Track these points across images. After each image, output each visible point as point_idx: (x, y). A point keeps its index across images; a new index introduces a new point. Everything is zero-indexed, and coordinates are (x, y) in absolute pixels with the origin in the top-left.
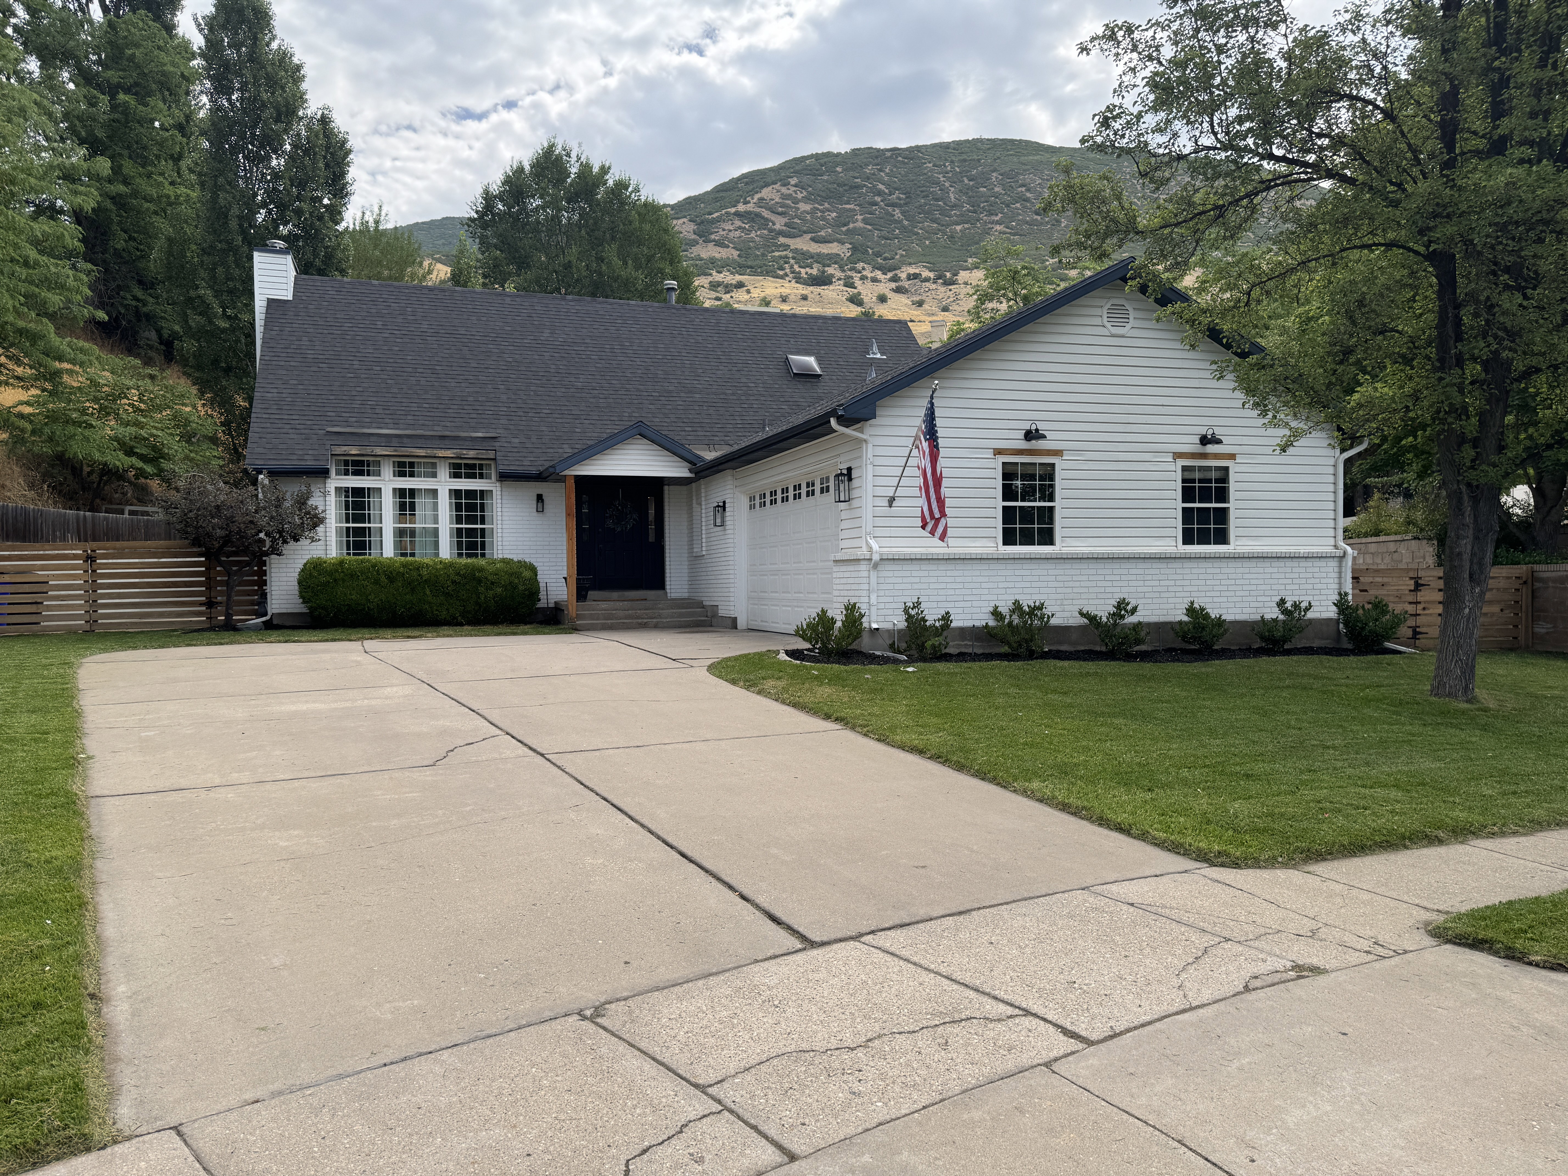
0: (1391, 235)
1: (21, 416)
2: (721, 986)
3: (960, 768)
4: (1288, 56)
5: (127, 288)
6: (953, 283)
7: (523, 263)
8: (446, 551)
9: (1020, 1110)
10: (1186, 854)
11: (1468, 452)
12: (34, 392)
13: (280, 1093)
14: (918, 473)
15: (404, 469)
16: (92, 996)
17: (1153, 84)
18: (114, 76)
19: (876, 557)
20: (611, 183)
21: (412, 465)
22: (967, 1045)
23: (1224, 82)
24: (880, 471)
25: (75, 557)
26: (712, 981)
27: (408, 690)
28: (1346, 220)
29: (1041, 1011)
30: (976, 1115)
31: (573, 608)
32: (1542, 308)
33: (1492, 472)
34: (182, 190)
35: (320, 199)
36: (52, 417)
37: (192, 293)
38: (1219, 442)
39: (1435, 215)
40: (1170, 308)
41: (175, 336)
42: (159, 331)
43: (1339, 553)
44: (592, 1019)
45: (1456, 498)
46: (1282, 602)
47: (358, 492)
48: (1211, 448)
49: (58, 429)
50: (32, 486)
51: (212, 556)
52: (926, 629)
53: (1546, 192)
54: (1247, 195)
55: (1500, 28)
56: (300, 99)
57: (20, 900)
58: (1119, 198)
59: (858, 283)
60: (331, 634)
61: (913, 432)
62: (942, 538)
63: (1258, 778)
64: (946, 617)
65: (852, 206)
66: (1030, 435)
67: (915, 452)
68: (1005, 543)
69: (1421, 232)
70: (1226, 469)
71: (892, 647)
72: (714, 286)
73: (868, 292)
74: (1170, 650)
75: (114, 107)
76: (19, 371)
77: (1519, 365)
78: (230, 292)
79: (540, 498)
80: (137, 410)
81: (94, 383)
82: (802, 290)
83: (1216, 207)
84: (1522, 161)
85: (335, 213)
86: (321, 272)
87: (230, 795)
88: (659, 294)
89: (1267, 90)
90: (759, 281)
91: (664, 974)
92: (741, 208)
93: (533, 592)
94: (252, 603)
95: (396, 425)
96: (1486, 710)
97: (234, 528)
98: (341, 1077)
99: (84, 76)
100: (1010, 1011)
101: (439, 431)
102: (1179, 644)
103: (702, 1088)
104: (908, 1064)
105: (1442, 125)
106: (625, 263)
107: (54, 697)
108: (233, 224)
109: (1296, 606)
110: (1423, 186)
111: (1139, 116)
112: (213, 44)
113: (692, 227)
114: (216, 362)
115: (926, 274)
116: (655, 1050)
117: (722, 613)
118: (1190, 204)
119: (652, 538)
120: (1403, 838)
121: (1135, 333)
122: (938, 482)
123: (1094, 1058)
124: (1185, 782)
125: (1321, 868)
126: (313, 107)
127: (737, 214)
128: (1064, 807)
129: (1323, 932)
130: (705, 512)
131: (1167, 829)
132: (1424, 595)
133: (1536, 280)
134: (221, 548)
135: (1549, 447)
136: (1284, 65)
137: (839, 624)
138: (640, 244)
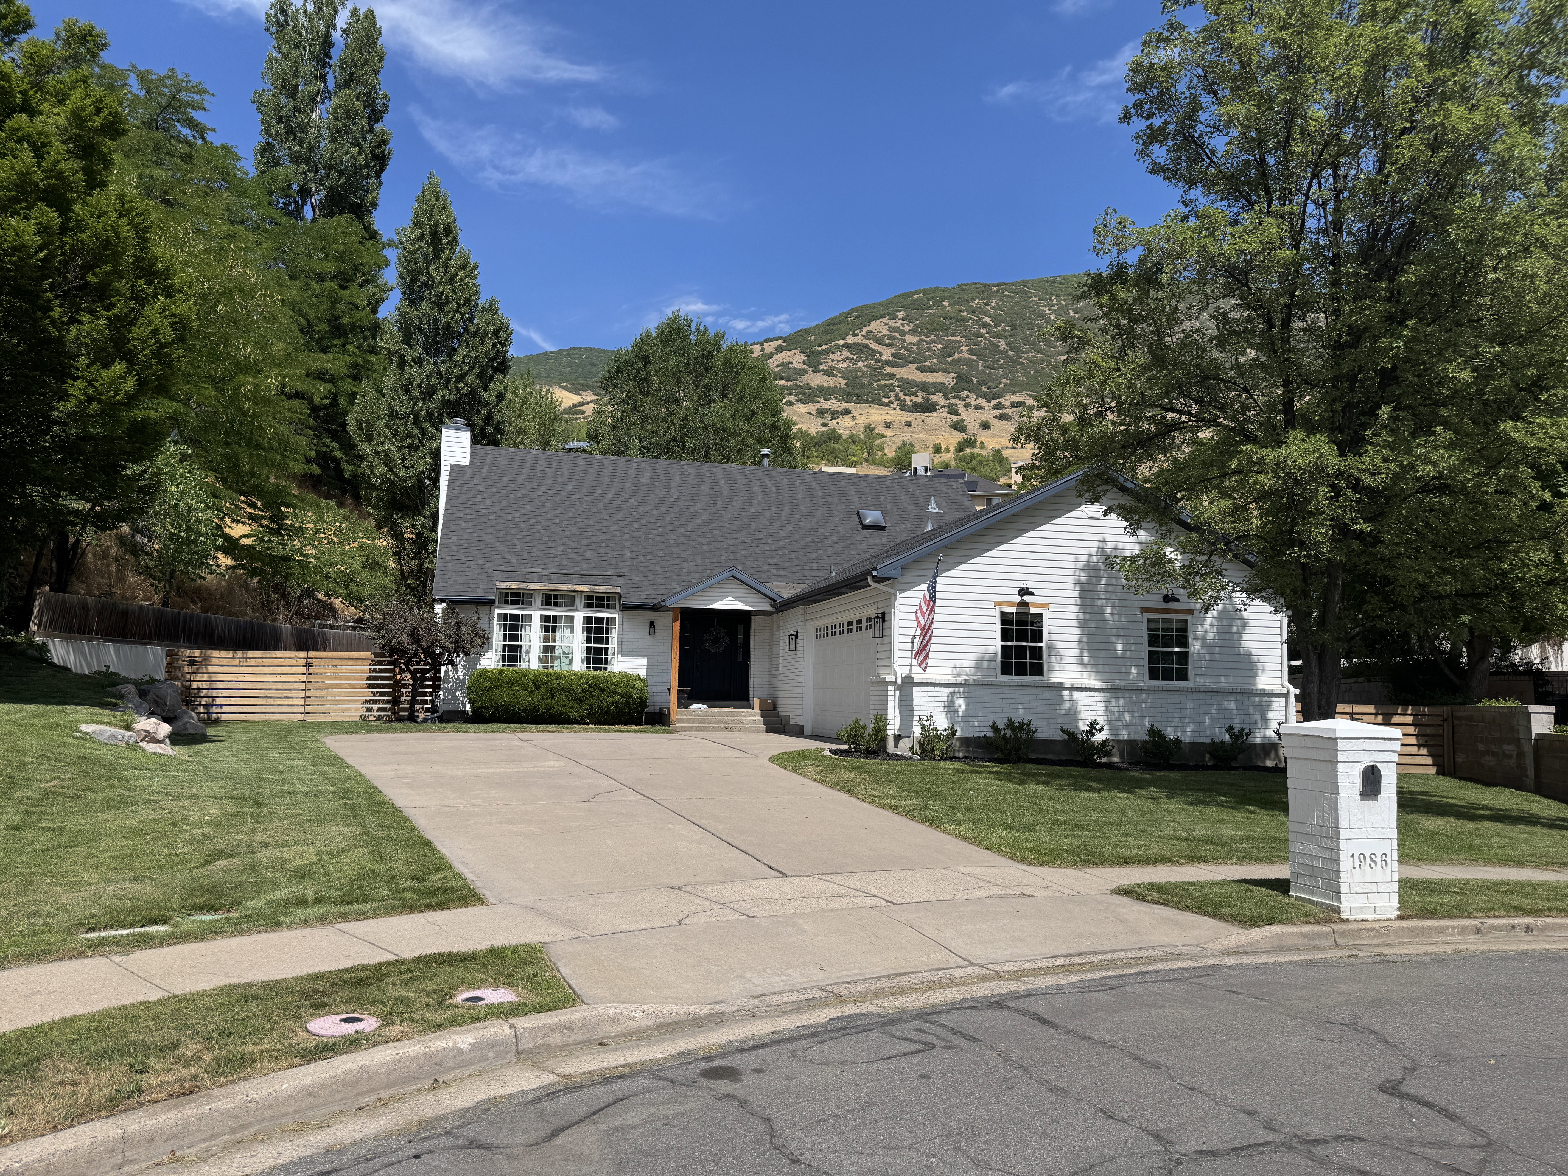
8: (578, 666)
9: (850, 915)
10: (1016, 860)
12: (255, 527)
15: (550, 600)
19: (899, 681)
20: (725, 347)
21: (556, 597)
22: (839, 901)
24: (905, 616)
27: (561, 763)
29: (881, 896)
31: (674, 714)
38: (1178, 600)
43: (1285, 691)
44: (677, 889)
46: (1230, 728)
47: (515, 618)
48: (1171, 605)
52: (936, 736)
59: (961, 411)
60: (490, 727)
65: (958, 338)
66: (1023, 592)
68: (1002, 674)
70: (1186, 621)
71: (910, 750)
72: (821, 413)
73: (971, 419)
74: (1133, 762)
79: (652, 624)
82: (906, 417)
90: (864, 408)
91: (712, 879)
92: (850, 340)
93: (643, 699)
95: (546, 565)
101: (577, 571)
102: (1140, 757)
103: (721, 904)
104: (811, 904)
109: (1240, 731)
113: (803, 357)
115: (1029, 402)
116: (704, 895)
117: (794, 721)
119: (740, 659)
123: (893, 907)
125: (1090, 870)
127: (847, 346)
129: (1053, 887)
130: (783, 639)
134: (409, 659)
137: (868, 731)
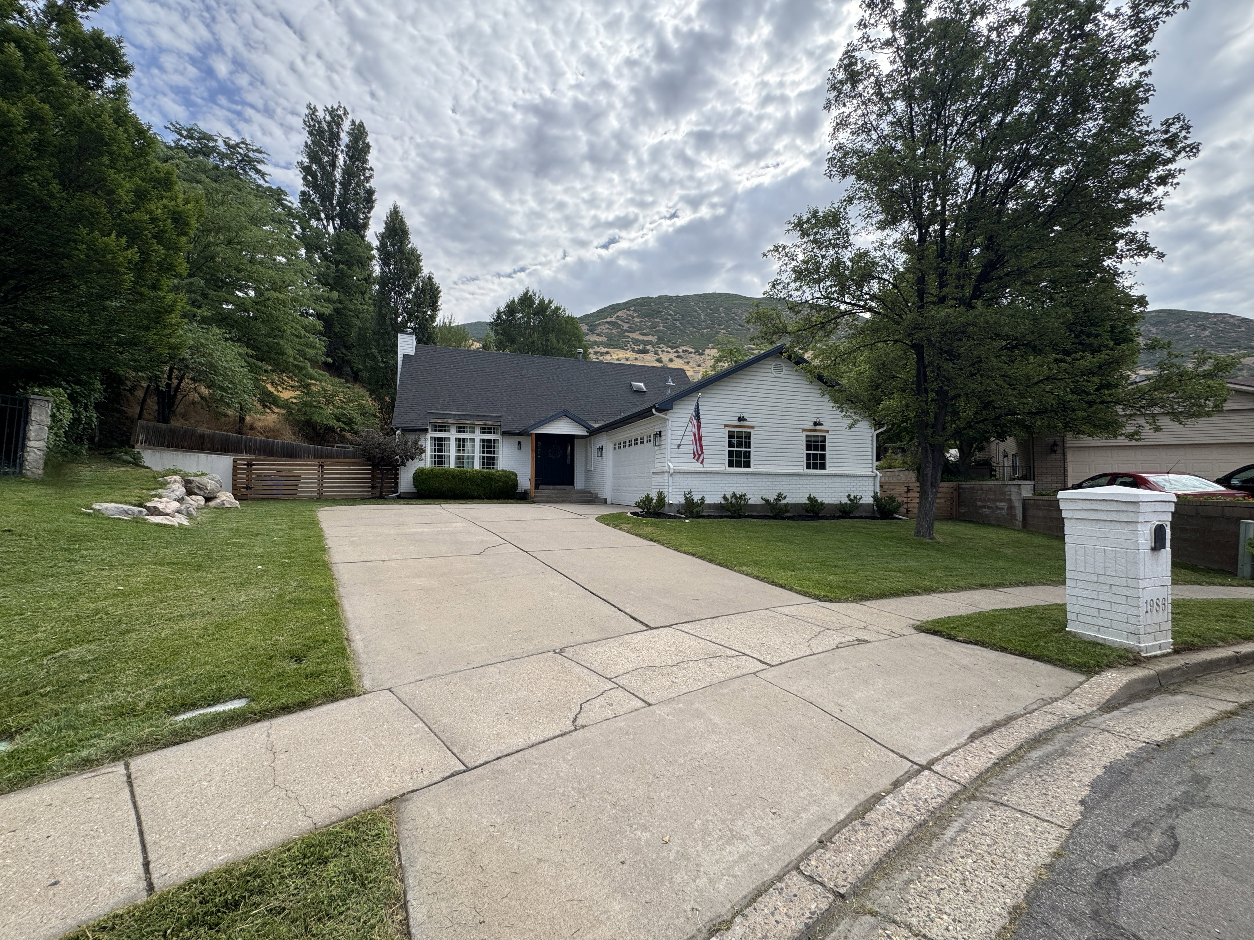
0: (896, 337)
1: (292, 403)
2: (614, 643)
3: (711, 561)
4: (852, 260)
5: (339, 349)
6: (702, 354)
7: (513, 341)
8: (477, 466)
9: (744, 689)
10: (810, 596)
11: (930, 431)
12: (298, 393)
13: (431, 677)
14: (692, 434)
15: (460, 429)
16: (347, 639)
17: (794, 270)
18: (338, 257)
19: (672, 471)
20: (553, 307)
21: (464, 428)
22: (719, 666)
23: (825, 270)
24: (674, 433)
25: (314, 465)
26: (609, 641)
27: (464, 524)
28: (877, 330)
29: (750, 654)
30: (725, 691)
31: (533, 493)
32: (961, 369)
33: (940, 439)
34: (366, 307)
35: (426, 312)
36: (305, 404)
37: (369, 352)
38: (822, 425)
39: (915, 328)
40: (801, 366)
41: (360, 370)
42: (352, 368)
43: (874, 475)
44: (559, 653)
45: (925, 450)
46: (849, 496)
47: (441, 439)
48: (818, 427)
49: (308, 409)
50: (294, 434)
51: (375, 466)
52: (693, 503)
53: (962, 319)
54: (835, 318)
55: (943, 250)
56: (419, 269)
57: (310, 601)
58: (779, 318)
59: (660, 353)
60: (427, 501)
61: (689, 416)
62: (702, 463)
63: (840, 567)
64: (703, 499)
65: (658, 320)
66: (740, 419)
67: (690, 425)
68: (729, 466)
69: (909, 335)
70: (825, 437)
71: (678, 512)
72: (596, 353)
73: (665, 357)
74: (800, 516)
75: (337, 271)
76: (292, 383)
77: (952, 393)
78: (385, 351)
79: (519, 443)
80: (342, 402)
81: (324, 390)
82: (635, 355)
83: (821, 323)
84: (952, 306)
85: (433, 318)
86: (425, 343)
87: (393, 564)
88: (574, 355)
89: (843, 274)
90: (616, 351)
91: (588, 638)
92: (609, 319)
93: (515, 485)
94: (392, 487)
95: (458, 410)
96: (938, 543)
97: (386, 454)
98: (455, 672)
99: (325, 257)
100: (737, 653)
101: (476, 413)
102: (804, 513)
103: (610, 679)
104: (695, 672)
105: (918, 291)
106: (558, 342)
107: (310, 523)
108: (388, 322)
109: (855, 497)
110: (910, 316)
111: (788, 284)
112: (383, 245)
113: (587, 327)
114: (377, 382)
115: (690, 350)
116: (588, 665)
117: (600, 496)
118: (810, 321)
119: (569, 462)
120: (903, 591)
121: (785, 376)
122: (700, 438)
123: (773, 672)
124: (808, 568)
125: (867, 603)
126: (425, 272)
127: (607, 322)
128: (757, 578)
129: (869, 627)
130: (594, 451)
131: (801, 586)
132: (911, 494)
133: (959, 356)
134: (379, 463)
135: (965, 429)
136: (850, 264)
137: (654, 501)
138: (565, 333)
